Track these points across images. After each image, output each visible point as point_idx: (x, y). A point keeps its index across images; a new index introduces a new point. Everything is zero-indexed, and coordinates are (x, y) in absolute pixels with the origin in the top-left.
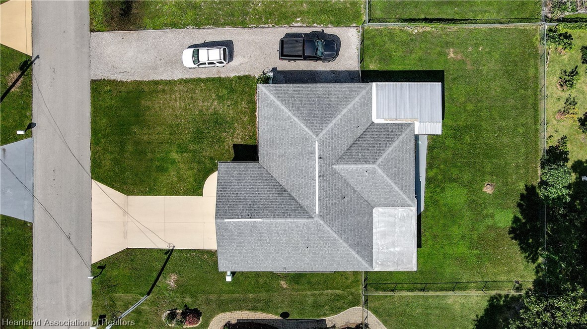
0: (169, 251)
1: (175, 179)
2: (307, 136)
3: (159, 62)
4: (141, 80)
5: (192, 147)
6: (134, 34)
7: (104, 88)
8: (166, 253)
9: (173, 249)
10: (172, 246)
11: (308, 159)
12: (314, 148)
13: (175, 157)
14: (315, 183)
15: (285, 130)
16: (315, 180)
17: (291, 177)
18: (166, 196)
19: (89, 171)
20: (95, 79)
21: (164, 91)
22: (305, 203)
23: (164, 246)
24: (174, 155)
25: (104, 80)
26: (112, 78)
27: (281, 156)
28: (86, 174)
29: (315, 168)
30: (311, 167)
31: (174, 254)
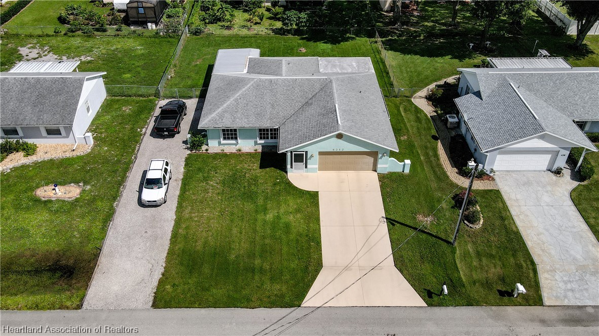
0: (390, 222)
1: (299, 216)
2: (254, 85)
3: (149, 233)
4: (166, 252)
5: (260, 201)
6: (103, 260)
7: (168, 293)
8: (393, 225)
9: (386, 218)
10: (382, 219)
11: (276, 85)
12: (266, 80)
13: (271, 215)
14: (299, 79)
15: (247, 104)
16: (296, 79)
17: (293, 98)
18: (321, 225)
19: (288, 310)
20: (151, 303)
21: (187, 228)
22: (318, 86)
23: (384, 227)
24: (270, 217)
25: (155, 293)
26: (156, 283)
27: (273, 106)
28: (294, 314)
29: (285, 79)
30: (284, 82)
31: (392, 217)
